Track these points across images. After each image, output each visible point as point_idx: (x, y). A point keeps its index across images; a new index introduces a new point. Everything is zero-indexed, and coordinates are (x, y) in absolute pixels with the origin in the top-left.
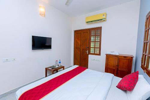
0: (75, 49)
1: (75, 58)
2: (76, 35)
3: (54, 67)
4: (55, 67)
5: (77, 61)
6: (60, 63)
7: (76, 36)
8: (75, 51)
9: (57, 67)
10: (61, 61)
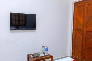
0: (75, 31)
1: (74, 45)
2: (76, 9)
3: (38, 55)
4: (40, 55)
5: (76, 50)
6: (47, 50)
7: (76, 11)
8: (74, 34)
9: (42, 55)
10: (49, 48)
